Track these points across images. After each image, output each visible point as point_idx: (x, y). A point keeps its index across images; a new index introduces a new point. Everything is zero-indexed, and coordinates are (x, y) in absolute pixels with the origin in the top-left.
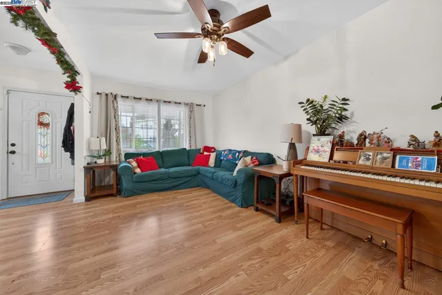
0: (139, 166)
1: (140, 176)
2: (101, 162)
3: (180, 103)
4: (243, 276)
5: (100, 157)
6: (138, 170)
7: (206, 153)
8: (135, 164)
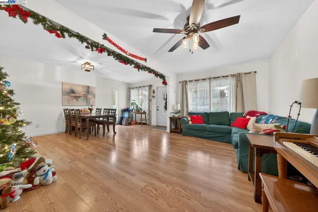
0: (191, 120)
1: (190, 126)
2: (177, 116)
3: (227, 76)
4: (169, 189)
5: (176, 114)
6: (190, 122)
7: (248, 117)
8: (189, 119)
